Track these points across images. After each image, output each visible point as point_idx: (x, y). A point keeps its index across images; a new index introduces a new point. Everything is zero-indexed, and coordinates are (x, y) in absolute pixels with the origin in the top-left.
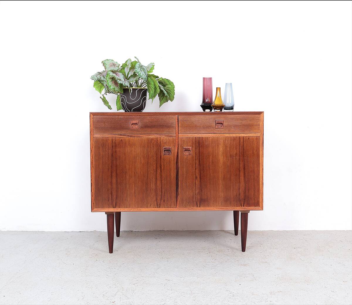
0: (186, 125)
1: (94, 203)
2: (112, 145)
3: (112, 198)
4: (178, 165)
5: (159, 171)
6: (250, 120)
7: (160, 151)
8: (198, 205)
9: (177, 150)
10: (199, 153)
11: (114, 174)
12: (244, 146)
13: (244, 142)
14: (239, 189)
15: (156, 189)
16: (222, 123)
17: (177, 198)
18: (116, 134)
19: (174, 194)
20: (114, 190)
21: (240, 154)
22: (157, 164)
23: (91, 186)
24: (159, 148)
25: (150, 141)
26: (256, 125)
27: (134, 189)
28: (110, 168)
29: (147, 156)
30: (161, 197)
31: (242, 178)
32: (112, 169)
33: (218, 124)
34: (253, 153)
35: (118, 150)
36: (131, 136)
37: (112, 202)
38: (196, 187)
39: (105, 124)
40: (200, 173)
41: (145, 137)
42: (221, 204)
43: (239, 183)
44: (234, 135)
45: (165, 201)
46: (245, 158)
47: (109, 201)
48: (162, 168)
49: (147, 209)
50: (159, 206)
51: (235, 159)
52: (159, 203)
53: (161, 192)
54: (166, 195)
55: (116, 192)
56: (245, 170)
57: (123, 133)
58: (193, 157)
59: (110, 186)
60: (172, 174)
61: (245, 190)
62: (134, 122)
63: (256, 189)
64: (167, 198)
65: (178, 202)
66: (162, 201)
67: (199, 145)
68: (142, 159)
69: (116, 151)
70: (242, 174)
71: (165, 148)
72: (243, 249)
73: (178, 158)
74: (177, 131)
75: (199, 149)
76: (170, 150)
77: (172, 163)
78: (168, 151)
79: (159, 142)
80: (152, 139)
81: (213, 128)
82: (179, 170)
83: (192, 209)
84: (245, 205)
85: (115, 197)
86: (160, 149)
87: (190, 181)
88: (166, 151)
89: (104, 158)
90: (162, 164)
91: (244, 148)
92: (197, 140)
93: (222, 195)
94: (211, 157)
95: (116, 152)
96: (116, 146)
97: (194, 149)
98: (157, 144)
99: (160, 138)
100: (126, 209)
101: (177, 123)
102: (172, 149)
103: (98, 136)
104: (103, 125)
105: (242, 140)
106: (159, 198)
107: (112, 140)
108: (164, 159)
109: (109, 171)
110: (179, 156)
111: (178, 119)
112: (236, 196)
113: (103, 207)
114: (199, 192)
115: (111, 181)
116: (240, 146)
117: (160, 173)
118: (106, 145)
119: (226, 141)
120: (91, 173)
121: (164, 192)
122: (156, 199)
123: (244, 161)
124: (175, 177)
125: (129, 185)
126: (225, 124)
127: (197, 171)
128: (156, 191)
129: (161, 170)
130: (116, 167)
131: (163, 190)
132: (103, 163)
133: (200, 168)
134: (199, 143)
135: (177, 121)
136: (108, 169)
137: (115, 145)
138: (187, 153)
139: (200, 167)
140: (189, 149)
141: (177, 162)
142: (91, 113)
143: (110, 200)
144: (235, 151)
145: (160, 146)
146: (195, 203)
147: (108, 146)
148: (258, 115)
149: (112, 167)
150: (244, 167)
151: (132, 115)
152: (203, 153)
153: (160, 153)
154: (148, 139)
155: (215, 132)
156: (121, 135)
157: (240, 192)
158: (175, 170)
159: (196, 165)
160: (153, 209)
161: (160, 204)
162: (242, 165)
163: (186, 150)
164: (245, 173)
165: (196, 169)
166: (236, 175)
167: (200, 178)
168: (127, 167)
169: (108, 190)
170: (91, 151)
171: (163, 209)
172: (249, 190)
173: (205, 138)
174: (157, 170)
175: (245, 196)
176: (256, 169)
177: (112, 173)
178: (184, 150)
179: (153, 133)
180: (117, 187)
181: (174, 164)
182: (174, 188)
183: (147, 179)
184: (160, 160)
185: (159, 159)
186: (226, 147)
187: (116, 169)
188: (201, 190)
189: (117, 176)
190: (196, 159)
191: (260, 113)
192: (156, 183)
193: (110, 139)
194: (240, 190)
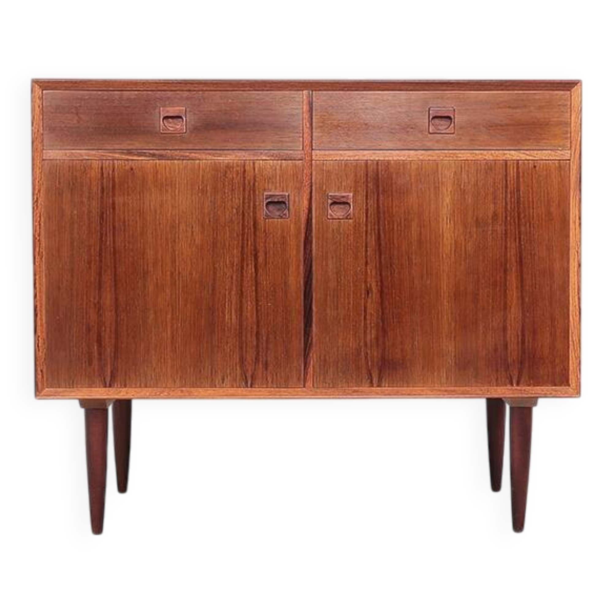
0: (335, 123)
1: (44, 370)
2: (102, 184)
3: (100, 354)
4: (311, 251)
5: (250, 269)
6: (541, 107)
7: (254, 205)
8: (375, 380)
9: (306, 203)
10: (378, 212)
11: (107, 278)
12: (518, 190)
13: (518, 177)
14: (505, 329)
16: (449, 118)
17: (306, 356)
18: (114, 151)
19: (298, 344)
20: (108, 330)
21: (506, 217)
22: (242, 247)
24: (249, 195)
25: (222, 174)
26: (559, 123)
27: (172, 327)
28: (95, 260)
29: (212, 223)
30: (258, 354)
31: (513, 294)
32: (101, 261)
33: (437, 121)
34: (549, 213)
35: (119, 200)
36: (161, 157)
37: (102, 369)
38: (368, 322)
39: (82, 116)
40: (381, 275)
41: (206, 159)
42: (447, 378)
43: (505, 308)
44: (489, 155)
45: (270, 368)
46: (523, 229)
47: (90, 364)
48: (261, 260)
49: (210, 392)
50: (248, 381)
51: (490, 232)
53: (258, 339)
54: (271, 346)
55: (113, 336)
56: (525, 270)
57: (137, 145)
58: (356, 227)
59: (93, 316)
60: (292, 280)
61: (523, 331)
62: (172, 111)
63: (558, 331)
64: (276, 358)
65: (311, 370)
66: (261, 366)
67: (378, 187)
68: (197, 229)
69: (114, 204)
70: (513, 280)
71: (271, 196)
73: (311, 226)
74: (307, 142)
75: (378, 200)
76: (284, 203)
77: (292, 243)
78: (278, 206)
79: (249, 176)
80: (228, 167)
81: (421, 132)
82: (314, 268)
83: (355, 391)
84: (521, 382)
85: (109, 351)
87: (349, 303)
88: (271, 207)
89: (76, 226)
90: (261, 245)
91: (519, 199)
92: (370, 170)
93: (451, 348)
94: (414, 225)
95: (114, 209)
96: (114, 187)
97: (361, 198)
98: (245, 184)
99: (254, 164)
100: (146, 392)
101: (306, 116)
102: (292, 198)
103: (56, 154)
104: (75, 122)
105: (512, 172)
106: (250, 356)
107: (102, 168)
108: (265, 231)
109: (90, 268)
110: (314, 221)
111: (311, 104)
112: (496, 350)
113: (71, 384)
114: (377, 338)
115: (98, 302)
116: (506, 192)
117: (254, 275)
118: (82, 187)
119: (464, 176)
121: (264, 338)
122: (242, 360)
123: (520, 238)
124: (302, 289)
125: (155, 313)
126: (458, 119)
127: (372, 271)
128: (241, 333)
129: (255, 266)
130: (114, 254)
131: (263, 331)
132: (72, 243)
133: (380, 262)
134: (377, 179)
135: (306, 108)
136: (89, 263)
137: (111, 185)
138: (338, 212)
139: (380, 257)
140: (344, 200)
141: (308, 241)
143: (95, 362)
144: (492, 206)
145: (254, 191)
146: (364, 371)
147: (90, 188)
148: (562, 92)
149: (100, 254)
150: (521, 258)
151: (165, 88)
152: (388, 211)
153: (255, 213)
154: (216, 168)
155: (429, 144)
156: (129, 152)
157: (508, 339)
158: (302, 267)
159: (366, 251)
160: (232, 391)
161: (252, 377)
162: (512, 253)
163: (334, 203)
164: (522, 277)
165: (367, 263)
166: (495, 284)
167: (381, 292)
168: (150, 253)
169: (89, 330)
170: (35, 202)
172: (534, 332)
173: (397, 162)
174: (242, 268)
175: (523, 352)
176: (557, 265)
177: (100, 274)
178: (330, 201)
179: (230, 145)
180: (117, 321)
181: (298, 246)
182: (298, 322)
183: (213, 294)
184: (255, 235)
185: (250, 229)
186: (463, 192)
187: (115, 262)
188: (384, 331)
189: (115, 285)
190: (366, 232)
191: (571, 85)
192: (241, 307)
193: (96, 164)
194: (509, 332)
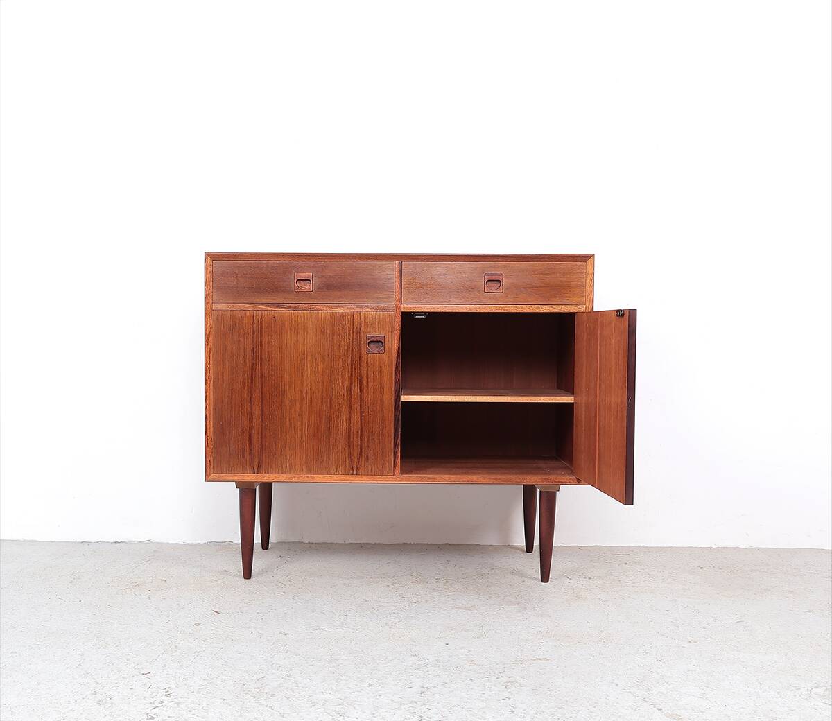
0: (418, 284)
1: (212, 461)
2: (253, 327)
3: (250, 449)
5: (357, 390)
6: (565, 274)
7: (360, 343)
11: (256, 396)
15: (350, 430)
16: (499, 281)
17: (396, 453)
18: (263, 304)
19: (390, 444)
20: (256, 432)
22: (352, 374)
23: (206, 421)
24: (357, 336)
25: (337, 321)
26: (578, 286)
27: (301, 430)
28: (248, 382)
29: (330, 356)
30: (361, 450)
32: (252, 383)
33: (489, 283)
35: (265, 339)
36: (295, 309)
37: (252, 459)
39: (240, 279)
41: (326, 311)
44: (527, 309)
45: (370, 460)
47: (244, 457)
48: (364, 383)
49: (328, 477)
50: (355, 470)
52: (355, 466)
53: (361, 440)
54: (371, 445)
55: (260, 436)
57: (278, 300)
59: (246, 422)
60: (386, 397)
62: (303, 275)
64: (374, 453)
65: (399, 463)
66: (363, 459)
68: (319, 360)
69: (261, 342)
71: (372, 337)
72: (545, 577)
74: (398, 298)
76: (382, 342)
78: (377, 345)
79: (357, 323)
80: (342, 316)
81: (479, 291)
83: (429, 478)
85: (257, 447)
86: (360, 341)
88: (372, 345)
89: (235, 357)
90: (364, 372)
95: (261, 346)
96: (262, 330)
98: (354, 327)
99: (360, 314)
100: (282, 477)
101: (397, 279)
102: (386, 340)
103: (221, 306)
104: (235, 283)
106: (356, 452)
107: (254, 316)
108: (367, 362)
109: (244, 387)
111: (401, 271)
113: (230, 471)
115: (250, 412)
117: (359, 394)
118: (239, 329)
120: (206, 392)
121: (366, 439)
122: (350, 455)
124: (393, 403)
125: (290, 420)
126: (505, 282)
128: (350, 435)
129: (361, 387)
130: (261, 378)
131: (365, 434)
132: (232, 370)
135: (397, 274)
136: (244, 384)
137: (260, 328)
141: (397, 370)
142: (207, 254)
143: (247, 453)
145: (360, 333)
147: (244, 331)
148: (581, 263)
149: (252, 378)
151: (298, 259)
153: (360, 349)
154: (333, 317)
155: (484, 301)
156: (273, 305)
158: (393, 389)
160: (343, 477)
161: (357, 467)
168: (286, 378)
169: (243, 432)
170: (207, 340)
171: (365, 478)
174: (351, 389)
177: (251, 392)
179: (344, 301)
180: (262, 425)
181: (391, 374)
182: (390, 429)
183: (330, 407)
184: (360, 365)
185: (357, 361)
187: (262, 384)
189: (262, 401)
191: (586, 258)
192: (350, 417)
193: (249, 313)
